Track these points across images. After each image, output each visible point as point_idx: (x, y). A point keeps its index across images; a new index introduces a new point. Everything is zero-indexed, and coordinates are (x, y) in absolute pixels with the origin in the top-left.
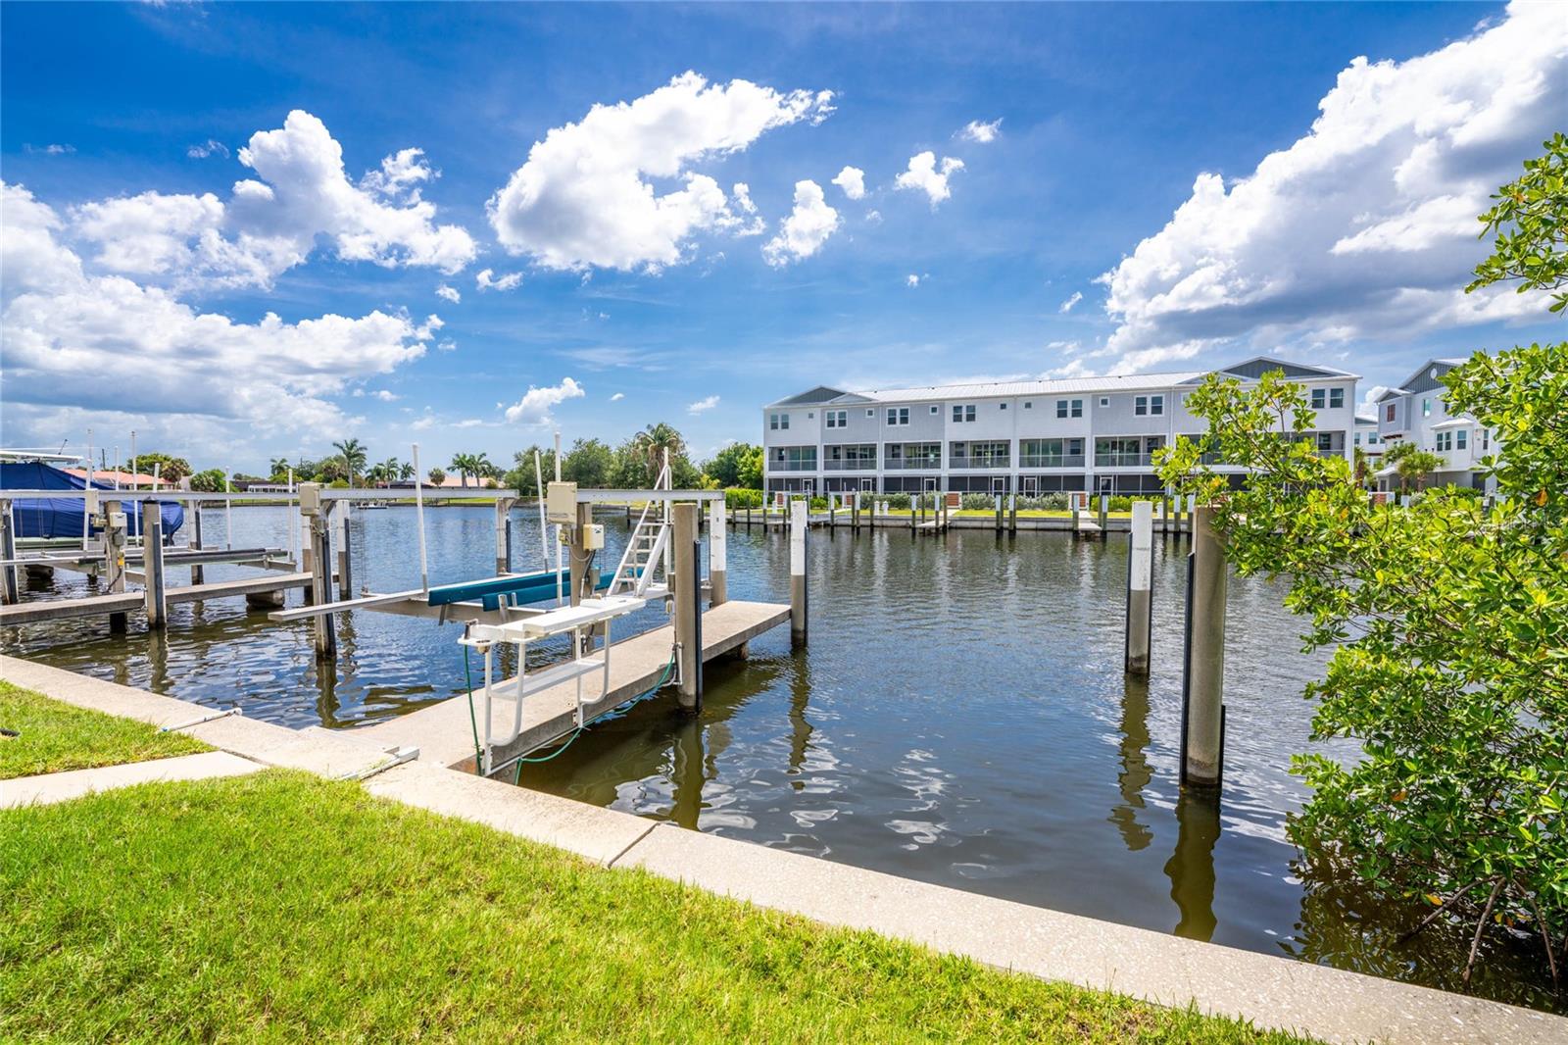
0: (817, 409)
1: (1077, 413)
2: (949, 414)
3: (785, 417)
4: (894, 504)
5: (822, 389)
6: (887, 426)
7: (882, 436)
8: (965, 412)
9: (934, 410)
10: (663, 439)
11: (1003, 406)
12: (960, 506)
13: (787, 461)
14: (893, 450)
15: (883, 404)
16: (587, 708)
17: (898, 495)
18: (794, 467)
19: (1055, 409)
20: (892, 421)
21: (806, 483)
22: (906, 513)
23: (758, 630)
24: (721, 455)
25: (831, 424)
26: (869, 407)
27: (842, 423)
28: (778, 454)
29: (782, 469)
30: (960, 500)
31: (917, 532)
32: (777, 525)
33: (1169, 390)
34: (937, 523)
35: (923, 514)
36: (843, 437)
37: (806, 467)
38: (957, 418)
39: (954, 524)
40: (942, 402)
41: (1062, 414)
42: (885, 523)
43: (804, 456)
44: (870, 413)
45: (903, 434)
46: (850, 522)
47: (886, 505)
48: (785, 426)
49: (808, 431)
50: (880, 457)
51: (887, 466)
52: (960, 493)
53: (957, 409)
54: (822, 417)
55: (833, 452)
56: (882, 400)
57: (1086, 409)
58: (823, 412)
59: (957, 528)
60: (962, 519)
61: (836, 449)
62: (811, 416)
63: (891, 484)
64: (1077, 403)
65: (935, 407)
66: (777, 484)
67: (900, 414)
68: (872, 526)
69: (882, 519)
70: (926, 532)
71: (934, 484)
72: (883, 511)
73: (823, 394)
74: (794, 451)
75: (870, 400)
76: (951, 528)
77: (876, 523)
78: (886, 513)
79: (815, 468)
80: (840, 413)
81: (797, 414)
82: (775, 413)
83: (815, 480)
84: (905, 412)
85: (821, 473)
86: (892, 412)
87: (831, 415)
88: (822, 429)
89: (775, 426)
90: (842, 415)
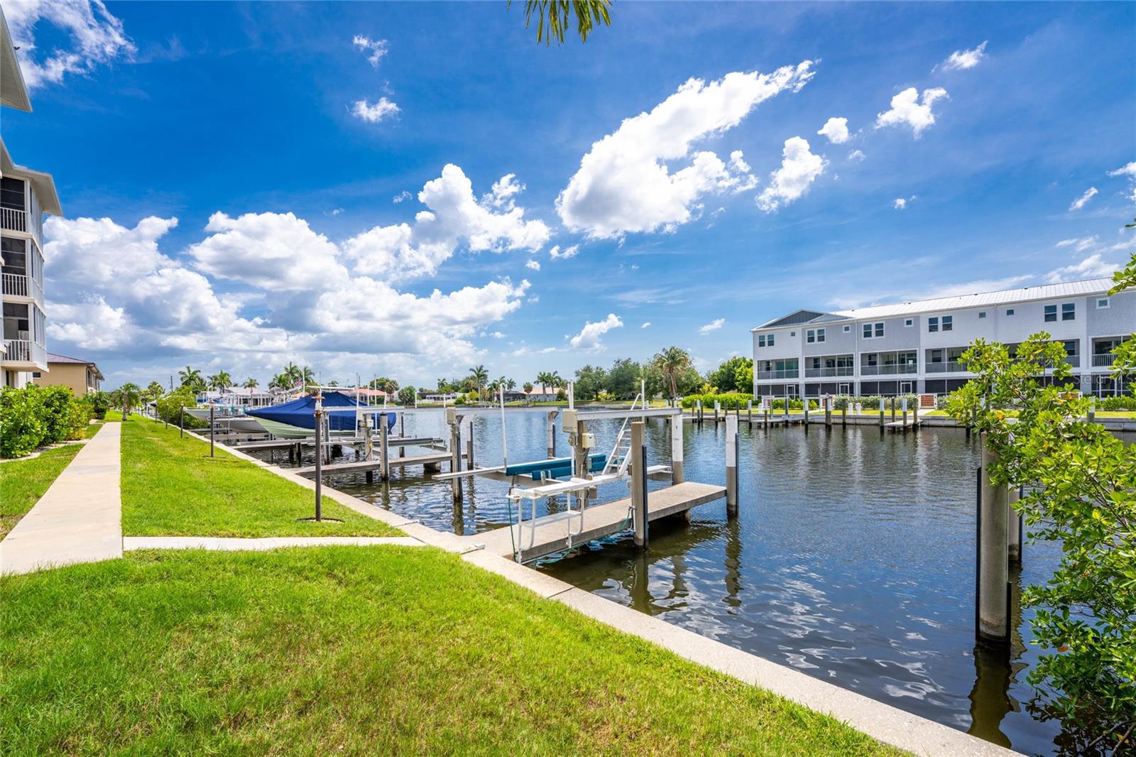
0: (798, 328)
1: (1068, 317)
2: (925, 325)
3: (771, 337)
4: (866, 405)
5: (803, 312)
6: (863, 338)
7: (858, 348)
8: (941, 322)
9: (909, 323)
10: (674, 359)
11: (982, 315)
12: (936, 406)
13: (774, 371)
14: (870, 360)
15: (858, 322)
16: (573, 537)
17: (871, 398)
18: (779, 376)
19: (1043, 315)
20: (868, 334)
21: (790, 388)
22: (876, 413)
23: (697, 502)
24: (722, 367)
25: (811, 340)
26: (846, 324)
27: (821, 339)
28: (766, 366)
29: (769, 378)
30: (935, 401)
31: (886, 430)
32: (760, 423)
34: (905, 422)
35: (893, 414)
36: (822, 350)
37: (789, 376)
38: (933, 328)
39: (926, 423)
40: (917, 316)
42: (858, 421)
43: (789, 367)
44: (847, 329)
45: (877, 345)
46: (824, 421)
47: (859, 406)
48: (771, 343)
49: (791, 346)
50: (857, 365)
51: (863, 373)
52: (935, 395)
53: (933, 320)
54: (803, 333)
55: (813, 362)
56: (858, 317)
57: (1078, 312)
58: (803, 330)
59: (929, 426)
60: (934, 418)
61: (816, 360)
62: (793, 334)
63: (867, 388)
64: (1067, 308)
65: (910, 320)
66: (764, 390)
67: (876, 329)
68: (844, 424)
69: (856, 418)
70: (894, 430)
71: (911, 387)
72: (855, 411)
73: (803, 316)
74: (779, 364)
75: (846, 318)
76: (922, 426)
77: (847, 421)
78: (860, 412)
79: (797, 376)
80: (819, 331)
81: (781, 334)
82: (762, 334)
83: (797, 386)
84: (880, 326)
85: (802, 380)
86: (868, 327)
87: (810, 333)
88: (803, 344)
89: (762, 344)
90: (821, 332)
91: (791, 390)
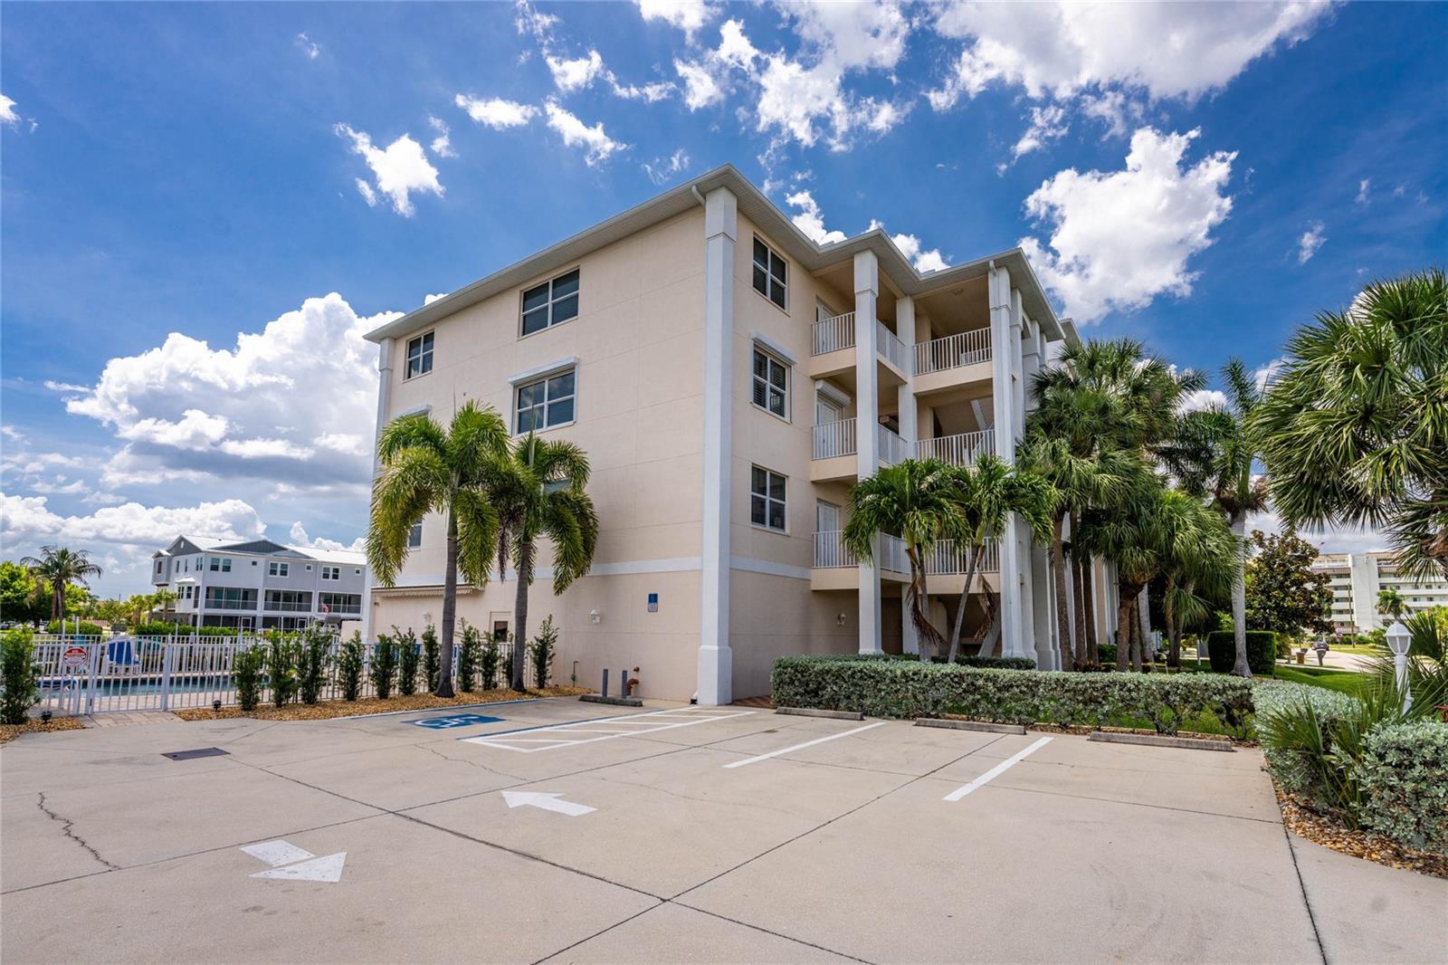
0: (263, 560)
5: (265, 542)
10: (62, 569)
13: (226, 600)
14: (324, 598)
15: (317, 563)
18: (232, 606)
20: (326, 576)
21: (245, 620)
25: (273, 572)
26: (308, 564)
27: (284, 573)
28: (215, 594)
36: (285, 584)
44: (309, 568)
48: (227, 569)
50: (315, 603)
54: (266, 566)
55: (275, 596)
56: (320, 560)
58: (267, 561)
62: (254, 563)
66: (210, 620)
67: (331, 572)
73: (266, 547)
75: (308, 557)
79: (255, 608)
80: (282, 565)
81: (241, 560)
82: (218, 557)
83: (254, 618)
84: (336, 570)
85: (260, 612)
86: (327, 570)
87: (274, 565)
88: (265, 575)
89: (214, 568)
90: (284, 566)
91: (246, 622)
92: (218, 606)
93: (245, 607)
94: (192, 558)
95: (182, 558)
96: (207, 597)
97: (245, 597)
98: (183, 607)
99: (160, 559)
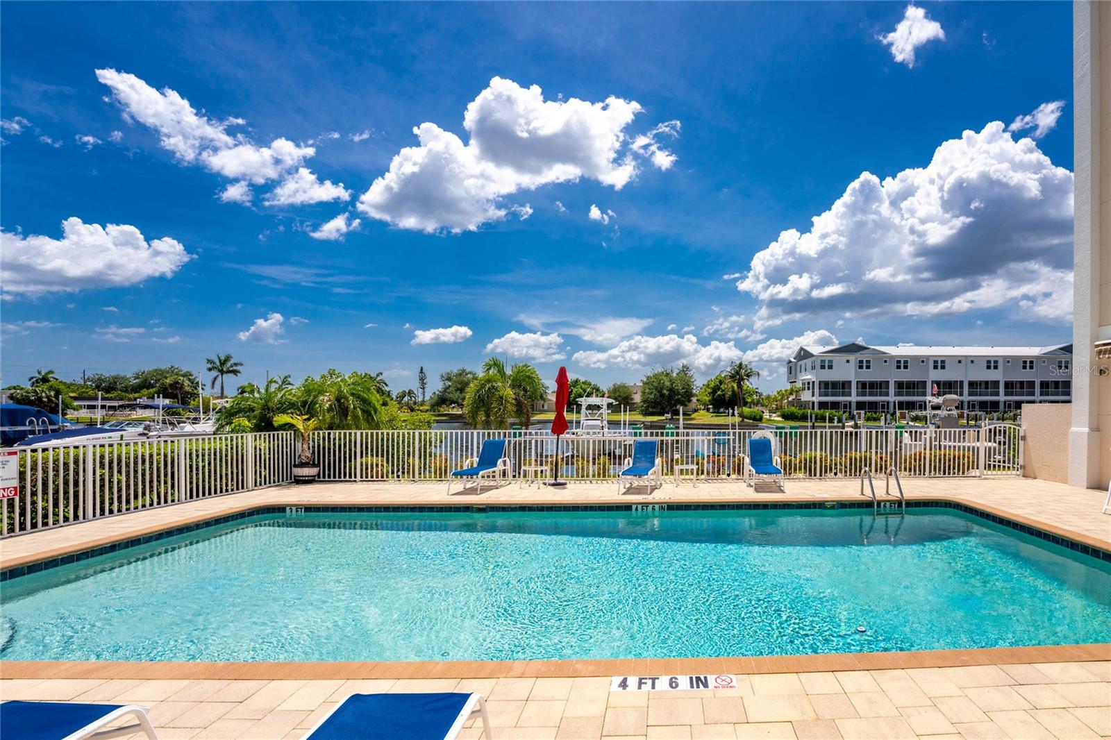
0: (852, 358)
1: (996, 367)
2: (931, 365)
3: (831, 361)
5: (854, 344)
6: (896, 370)
7: (893, 376)
8: (940, 364)
9: (923, 362)
10: (740, 375)
11: (960, 362)
13: (832, 390)
14: (900, 385)
15: (892, 357)
18: (836, 395)
19: (985, 365)
20: (899, 367)
21: (844, 404)
25: (861, 367)
26: (886, 359)
27: (868, 367)
28: (825, 386)
33: (1037, 357)
36: (869, 376)
38: (936, 367)
40: (928, 357)
41: (989, 367)
44: (886, 362)
45: (904, 376)
48: (830, 367)
50: (892, 389)
53: (936, 362)
54: (856, 362)
55: (864, 385)
56: (893, 354)
57: (1000, 365)
58: (856, 359)
62: (848, 361)
64: (996, 362)
65: (923, 360)
67: (902, 363)
73: (853, 348)
74: (836, 384)
75: (885, 353)
79: (850, 395)
80: (866, 361)
81: (839, 359)
82: (823, 359)
83: (850, 403)
84: (906, 362)
85: (854, 398)
86: (899, 362)
87: (861, 362)
88: (856, 370)
89: (823, 367)
90: (868, 362)
91: (845, 406)
92: (826, 395)
93: (843, 395)
94: (808, 362)
95: (802, 362)
96: (820, 388)
97: (843, 388)
98: (806, 396)
99: (790, 364)
